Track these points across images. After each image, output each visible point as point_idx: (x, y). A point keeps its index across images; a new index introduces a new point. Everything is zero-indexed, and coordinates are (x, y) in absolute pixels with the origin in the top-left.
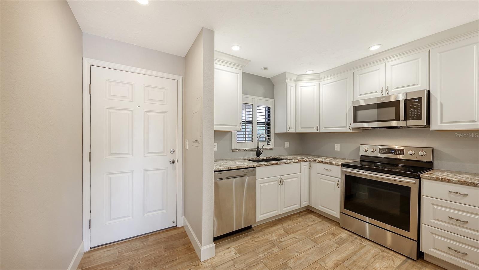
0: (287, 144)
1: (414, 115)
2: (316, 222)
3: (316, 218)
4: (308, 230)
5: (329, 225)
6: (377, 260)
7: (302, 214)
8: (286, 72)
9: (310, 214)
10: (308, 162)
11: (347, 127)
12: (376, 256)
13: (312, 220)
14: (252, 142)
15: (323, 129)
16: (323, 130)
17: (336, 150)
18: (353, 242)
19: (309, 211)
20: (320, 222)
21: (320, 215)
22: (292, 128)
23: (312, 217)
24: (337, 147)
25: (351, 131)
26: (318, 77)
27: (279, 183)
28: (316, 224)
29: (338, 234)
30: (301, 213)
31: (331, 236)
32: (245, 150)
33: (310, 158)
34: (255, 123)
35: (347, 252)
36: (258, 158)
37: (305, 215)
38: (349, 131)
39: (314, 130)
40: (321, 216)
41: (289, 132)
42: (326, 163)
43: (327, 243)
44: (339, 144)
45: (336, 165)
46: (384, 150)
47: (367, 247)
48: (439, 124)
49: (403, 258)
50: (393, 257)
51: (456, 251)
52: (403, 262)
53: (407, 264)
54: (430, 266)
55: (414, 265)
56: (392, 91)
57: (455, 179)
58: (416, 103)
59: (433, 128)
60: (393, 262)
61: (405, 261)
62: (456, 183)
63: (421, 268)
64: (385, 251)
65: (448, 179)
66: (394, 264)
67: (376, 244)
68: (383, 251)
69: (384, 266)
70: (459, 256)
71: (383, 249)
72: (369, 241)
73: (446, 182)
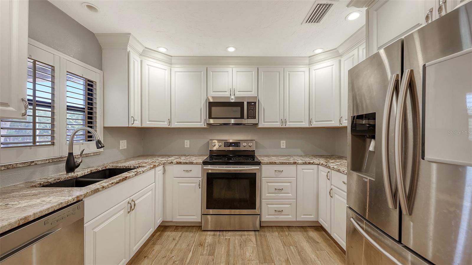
0: (123, 144)
1: (252, 115)
2: (177, 239)
3: (174, 233)
4: (173, 258)
5: (191, 234)
6: (244, 249)
7: (155, 237)
8: (130, 34)
9: (165, 232)
10: (163, 166)
11: (201, 123)
12: (241, 245)
13: (171, 239)
14: (53, 144)
15: (176, 123)
16: (175, 125)
17: (185, 147)
18: (220, 242)
19: (163, 228)
20: (180, 237)
21: (177, 226)
22: (136, 120)
23: (168, 234)
24: (187, 143)
25: (206, 127)
26: (170, 60)
27: (128, 209)
28: (178, 242)
29: (204, 242)
30: (153, 236)
31: (200, 249)
32: (33, 164)
33: (164, 160)
34: (61, 108)
35: (223, 258)
36: (71, 175)
37: (160, 236)
38: (204, 126)
39: (165, 125)
40: (178, 228)
41: (133, 126)
42: (186, 163)
43: (202, 261)
44: (189, 141)
45: (197, 164)
46: (228, 144)
47: (230, 239)
48: (263, 123)
49: (253, 233)
50: (248, 237)
51: (278, 211)
52: (255, 237)
53: (258, 238)
54: (266, 229)
55: (261, 235)
56: (237, 93)
57: (277, 161)
58: (252, 106)
59: (260, 126)
60: (251, 242)
61: (255, 235)
62: (278, 164)
63: (264, 235)
64: (242, 235)
65: (275, 162)
66: (253, 244)
67: (234, 232)
68: (241, 236)
69: (250, 251)
70: (279, 214)
71: (240, 233)
72: (229, 232)
73: (274, 164)
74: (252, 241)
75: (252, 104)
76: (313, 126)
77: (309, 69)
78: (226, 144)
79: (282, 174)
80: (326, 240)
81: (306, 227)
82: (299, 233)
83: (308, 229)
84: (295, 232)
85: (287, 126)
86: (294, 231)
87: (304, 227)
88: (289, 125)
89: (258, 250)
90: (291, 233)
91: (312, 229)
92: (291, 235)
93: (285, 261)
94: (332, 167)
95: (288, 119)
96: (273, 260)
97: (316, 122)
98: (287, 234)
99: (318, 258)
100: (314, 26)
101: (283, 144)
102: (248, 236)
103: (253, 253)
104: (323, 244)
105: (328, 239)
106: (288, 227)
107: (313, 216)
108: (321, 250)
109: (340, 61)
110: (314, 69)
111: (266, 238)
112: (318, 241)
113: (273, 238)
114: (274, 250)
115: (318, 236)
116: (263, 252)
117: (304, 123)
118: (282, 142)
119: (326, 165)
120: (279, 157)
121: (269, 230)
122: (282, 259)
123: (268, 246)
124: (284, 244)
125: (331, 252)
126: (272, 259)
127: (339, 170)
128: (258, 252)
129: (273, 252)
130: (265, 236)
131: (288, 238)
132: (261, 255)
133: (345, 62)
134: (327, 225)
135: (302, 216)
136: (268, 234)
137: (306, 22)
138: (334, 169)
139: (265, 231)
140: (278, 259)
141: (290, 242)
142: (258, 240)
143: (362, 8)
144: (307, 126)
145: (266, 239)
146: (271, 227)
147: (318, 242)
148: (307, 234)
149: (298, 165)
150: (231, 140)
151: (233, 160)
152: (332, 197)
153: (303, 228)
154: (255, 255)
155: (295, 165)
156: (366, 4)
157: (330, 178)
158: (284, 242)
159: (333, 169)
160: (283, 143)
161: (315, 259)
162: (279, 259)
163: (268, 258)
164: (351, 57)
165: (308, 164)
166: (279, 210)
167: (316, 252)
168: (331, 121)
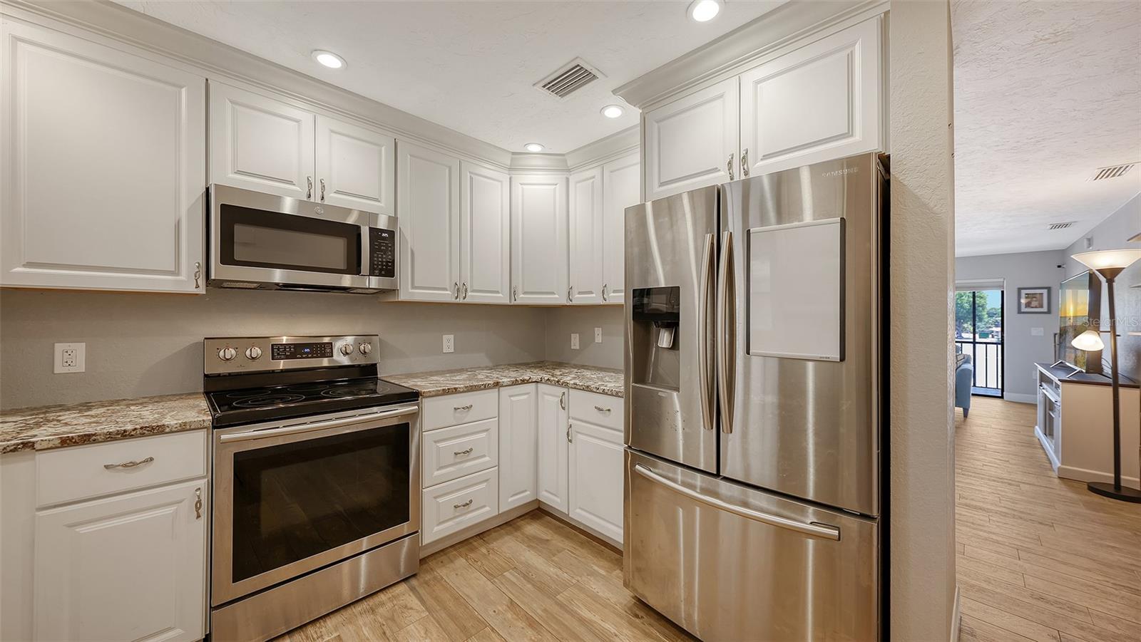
1: (383, 265)
12: (384, 633)
25: (201, 291)
38: (191, 289)
45: (184, 428)
46: (285, 348)
47: (342, 635)
48: (410, 291)
49: (402, 588)
50: (395, 602)
51: (464, 506)
52: (414, 593)
53: (421, 591)
54: (432, 563)
55: (426, 583)
56: (332, 195)
57: (460, 386)
58: (384, 241)
59: (403, 297)
60: (410, 611)
61: (413, 589)
62: (463, 392)
63: (435, 578)
64: (374, 607)
65: (455, 388)
66: (418, 612)
67: (342, 611)
68: (373, 610)
69: (419, 632)
70: (464, 512)
71: (365, 605)
72: (325, 621)
73: (452, 393)
74: (411, 609)
75: (383, 235)
76: (519, 302)
77: (510, 178)
78: (278, 349)
79: (471, 415)
80: (557, 530)
81: (515, 521)
82: (507, 538)
83: (521, 523)
84: (497, 539)
85: (467, 300)
86: (495, 540)
87: (511, 523)
88: (473, 297)
89: (438, 622)
90: (491, 546)
91: (526, 520)
92: (493, 549)
93: (509, 608)
94: (572, 382)
95: (469, 284)
96: (483, 622)
97: (525, 293)
98: (484, 550)
99: (560, 568)
100: (550, 98)
101: (448, 342)
102: (392, 601)
103: (429, 635)
104: (557, 541)
105: (559, 527)
106: (480, 536)
107: (528, 493)
108: (559, 552)
109: (568, 180)
110: (522, 182)
111: (444, 583)
112: (545, 537)
113: (459, 574)
114: (476, 600)
115: (542, 529)
116: (453, 617)
117: (500, 295)
118: (445, 337)
119: (558, 382)
120: (448, 375)
121: (442, 562)
122: (500, 608)
123: (457, 599)
124: (490, 576)
125: (574, 546)
126: (479, 621)
127: (588, 387)
128: (440, 625)
129: (474, 605)
130: (439, 580)
131: (489, 558)
132: (452, 626)
133: (578, 185)
134: (559, 500)
135: (510, 500)
136: (442, 572)
137: (544, 86)
138: (578, 387)
139: (431, 569)
140: (491, 613)
141: (499, 564)
142: (427, 597)
143: (635, 106)
144: (506, 301)
145: (442, 585)
146: (442, 554)
147: (548, 540)
148: (523, 534)
149: (501, 388)
150: (285, 338)
151: (328, 398)
152: (570, 441)
153: (511, 525)
154: (435, 636)
155: (497, 390)
156: (641, 104)
157: (567, 405)
158: (486, 571)
159: (575, 387)
160: (449, 340)
161: (558, 574)
162: (495, 612)
163: (470, 625)
164: (588, 179)
165: (520, 384)
166: (464, 503)
167: (552, 561)
168: (553, 293)
